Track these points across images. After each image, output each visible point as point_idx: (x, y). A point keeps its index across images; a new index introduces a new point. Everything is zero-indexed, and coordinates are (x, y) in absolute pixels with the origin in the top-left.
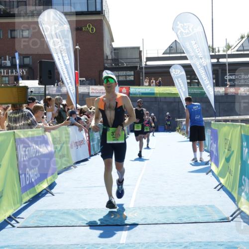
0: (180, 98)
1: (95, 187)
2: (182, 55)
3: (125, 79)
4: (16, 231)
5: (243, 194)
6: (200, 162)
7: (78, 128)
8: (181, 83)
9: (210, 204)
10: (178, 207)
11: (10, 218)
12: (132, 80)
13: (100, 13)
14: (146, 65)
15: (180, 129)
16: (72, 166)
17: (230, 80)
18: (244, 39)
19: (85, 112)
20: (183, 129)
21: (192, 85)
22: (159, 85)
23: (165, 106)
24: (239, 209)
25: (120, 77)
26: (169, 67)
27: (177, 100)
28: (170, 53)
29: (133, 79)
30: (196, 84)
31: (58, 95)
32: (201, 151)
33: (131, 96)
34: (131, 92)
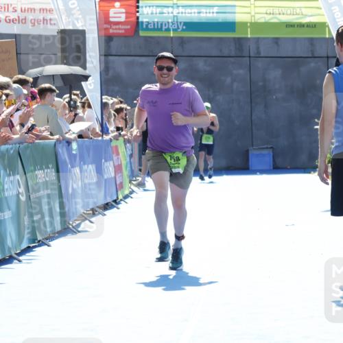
27: (321, 50)
33: (142, 34)
34: (145, 20)
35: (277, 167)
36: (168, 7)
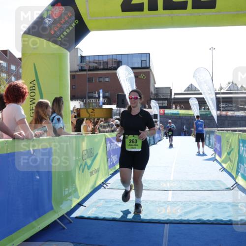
4: (107, 191)
5: (239, 174)
8: (196, 108)
9: (218, 179)
10: (200, 181)
11: (103, 183)
13: (149, 68)
14: (174, 97)
17: (223, 107)
18: (230, 84)
24: (236, 183)
28: (188, 91)
29: (166, 105)
33: (165, 115)
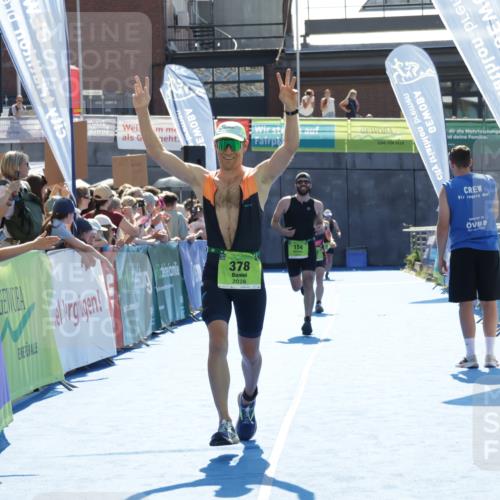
0: (418, 155)
1: (137, 453)
2: (427, 12)
3: (236, 95)
6: (487, 370)
7: (78, 256)
8: (424, 107)
12: (257, 99)
14: (305, 45)
15: (418, 260)
16: (60, 383)
19: (104, 202)
20: (428, 261)
21: (459, 112)
22: (350, 111)
23: (368, 184)
25: (217, 86)
26: (383, 52)
27: (408, 164)
28: (385, 7)
29: (262, 93)
30: (473, 111)
31: (12, 147)
32: (488, 332)
33: (254, 149)
34: (257, 138)
35: (371, 265)
36: (276, 126)
